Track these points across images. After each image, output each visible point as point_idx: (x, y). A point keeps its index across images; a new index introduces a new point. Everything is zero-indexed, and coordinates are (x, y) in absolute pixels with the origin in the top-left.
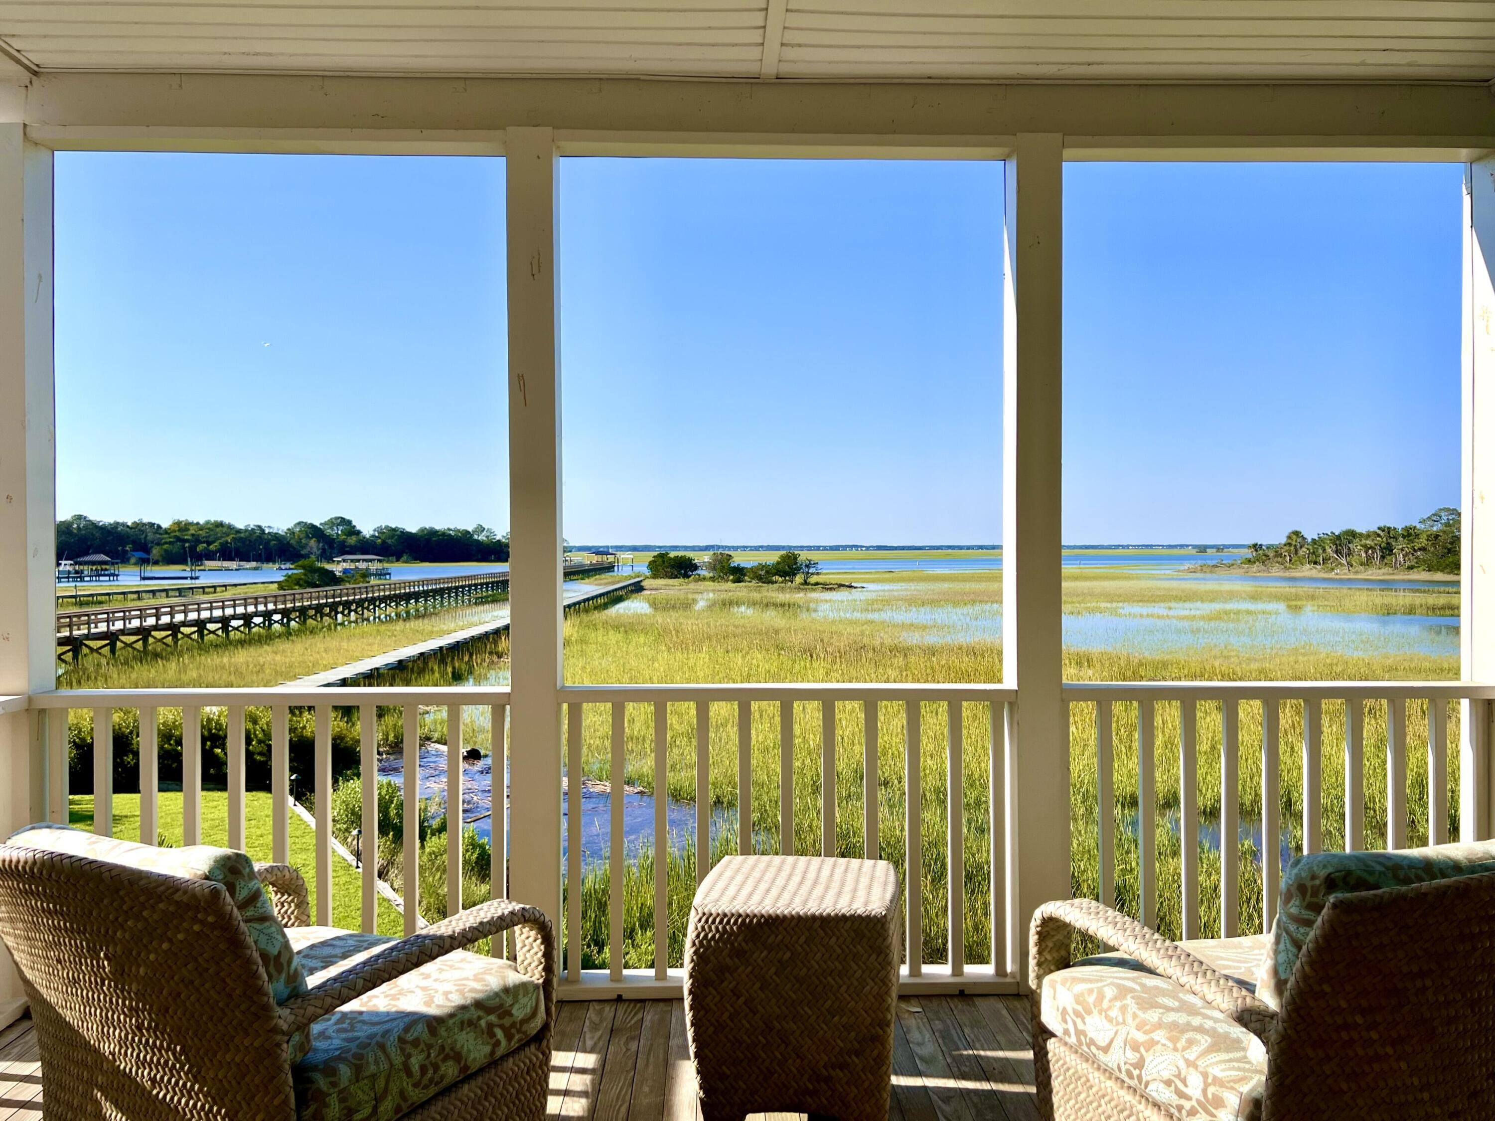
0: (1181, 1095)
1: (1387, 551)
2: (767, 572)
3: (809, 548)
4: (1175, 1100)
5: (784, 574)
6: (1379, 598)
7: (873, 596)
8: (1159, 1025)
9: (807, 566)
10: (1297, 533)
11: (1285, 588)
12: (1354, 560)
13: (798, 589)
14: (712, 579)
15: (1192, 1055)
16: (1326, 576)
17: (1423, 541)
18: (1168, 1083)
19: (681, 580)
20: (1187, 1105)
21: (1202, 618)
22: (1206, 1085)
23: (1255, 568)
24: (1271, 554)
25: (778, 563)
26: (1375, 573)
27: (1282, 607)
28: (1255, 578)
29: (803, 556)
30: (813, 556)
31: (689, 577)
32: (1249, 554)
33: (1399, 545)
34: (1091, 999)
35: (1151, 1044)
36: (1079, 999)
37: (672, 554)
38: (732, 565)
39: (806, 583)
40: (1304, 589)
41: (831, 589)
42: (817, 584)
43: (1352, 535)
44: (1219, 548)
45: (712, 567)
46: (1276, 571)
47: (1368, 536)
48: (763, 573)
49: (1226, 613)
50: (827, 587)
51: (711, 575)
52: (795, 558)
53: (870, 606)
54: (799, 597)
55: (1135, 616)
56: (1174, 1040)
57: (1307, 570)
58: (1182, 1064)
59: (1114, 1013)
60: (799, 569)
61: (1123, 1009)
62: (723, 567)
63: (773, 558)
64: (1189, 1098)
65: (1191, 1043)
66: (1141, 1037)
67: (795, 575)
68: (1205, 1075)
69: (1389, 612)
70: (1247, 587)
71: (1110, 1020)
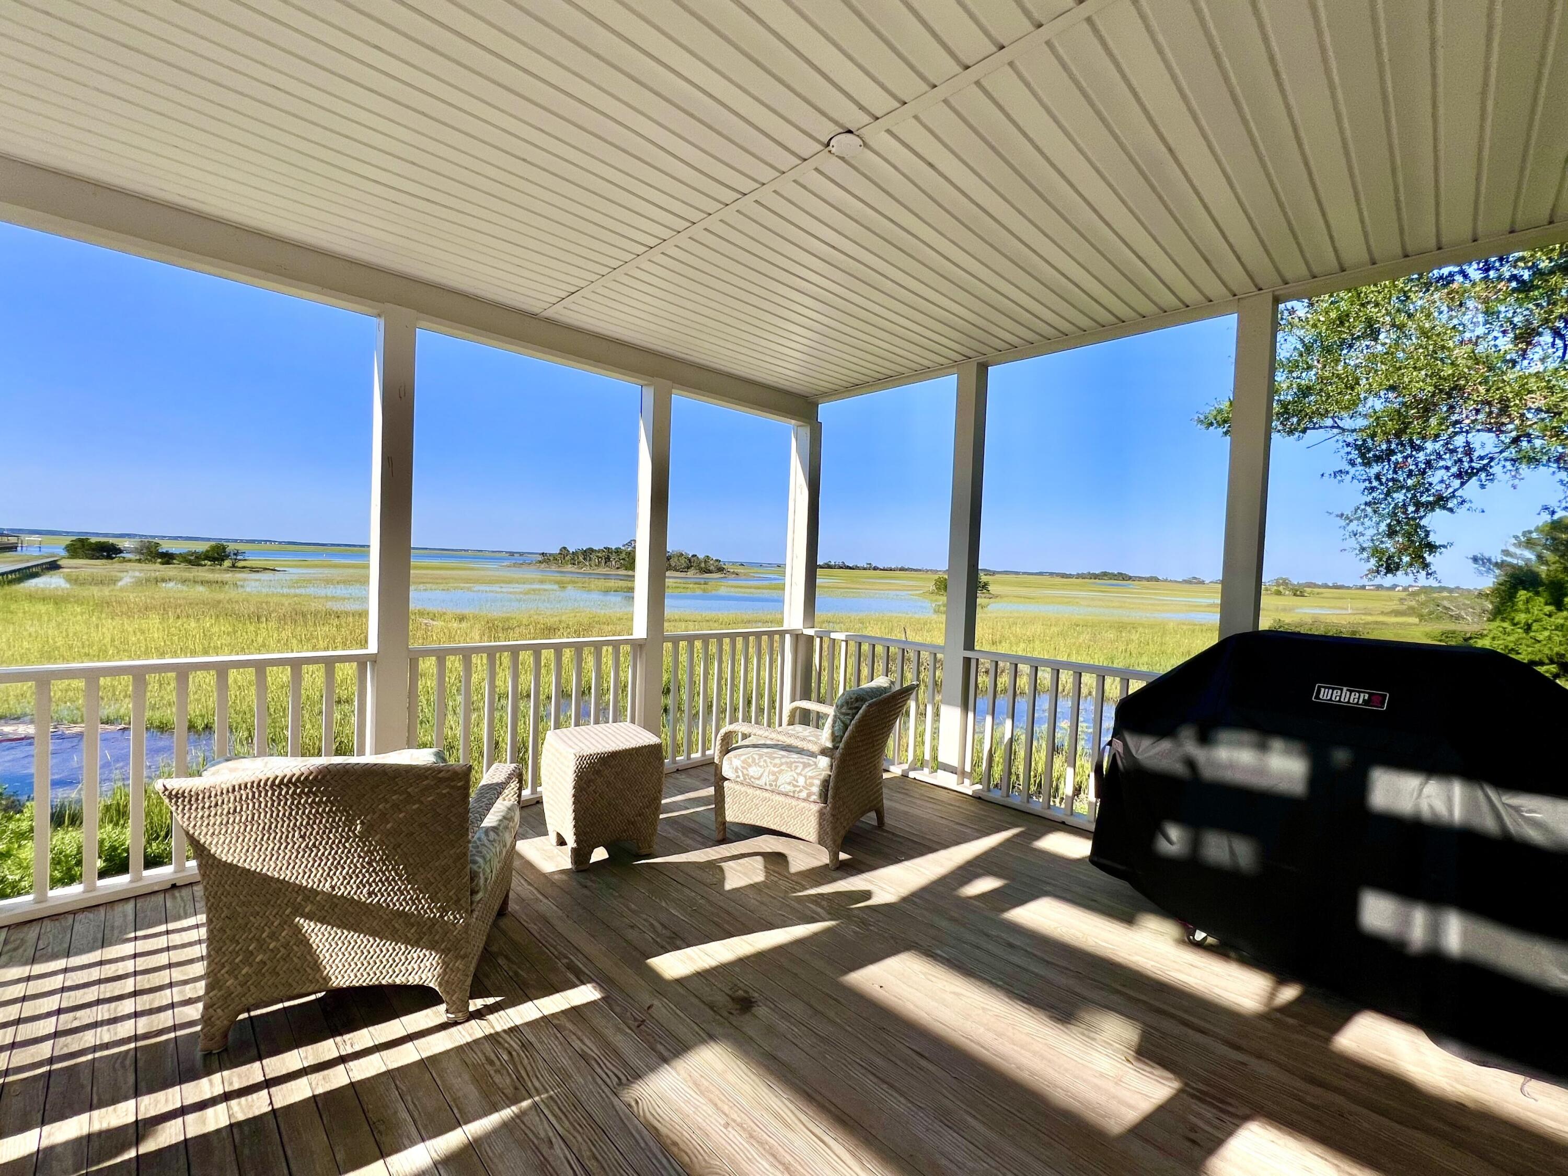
0: (795, 786)
1: (608, 559)
2: (196, 557)
3: (236, 541)
4: (792, 789)
5: (213, 559)
6: (602, 583)
7: (295, 577)
8: (782, 764)
9: (235, 554)
10: (565, 548)
11: (558, 577)
12: (593, 563)
13: (227, 570)
14: (139, 561)
15: (798, 771)
16: (577, 571)
17: (623, 555)
18: (789, 783)
19: (104, 561)
20: (798, 789)
21: (521, 593)
22: (806, 780)
23: (543, 566)
24: (551, 558)
25: (207, 551)
26: (603, 570)
27: (556, 587)
28: (542, 571)
29: (231, 547)
30: (240, 547)
31: (113, 558)
32: (540, 558)
33: (613, 557)
34: (750, 761)
35: (781, 771)
36: (743, 762)
37: (94, 540)
38: (160, 551)
39: (234, 566)
40: (567, 578)
41: (258, 571)
42: (244, 567)
43: (591, 550)
44: (521, 554)
45: (138, 551)
46: (554, 568)
47: (599, 552)
48: (192, 558)
49: (534, 590)
50: (253, 570)
51: (138, 557)
52: (224, 548)
53: (296, 584)
54: (228, 576)
55: (482, 591)
56: (790, 767)
57: (569, 568)
58: (795, 776)
59: (762, 763)
60: (227, 556)
61: (765, 761)
62: (151, 552)
63: (202, 547)
64: (799, 786)
65: (796, 767)
66: (776, 769)
67: (223, 560)
68: (805, 777)
69: (607, 591)
70: (538, 576)
71: (760, 767)
